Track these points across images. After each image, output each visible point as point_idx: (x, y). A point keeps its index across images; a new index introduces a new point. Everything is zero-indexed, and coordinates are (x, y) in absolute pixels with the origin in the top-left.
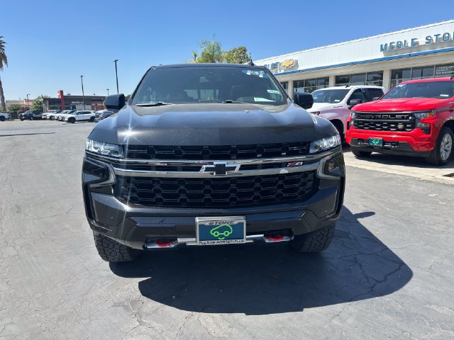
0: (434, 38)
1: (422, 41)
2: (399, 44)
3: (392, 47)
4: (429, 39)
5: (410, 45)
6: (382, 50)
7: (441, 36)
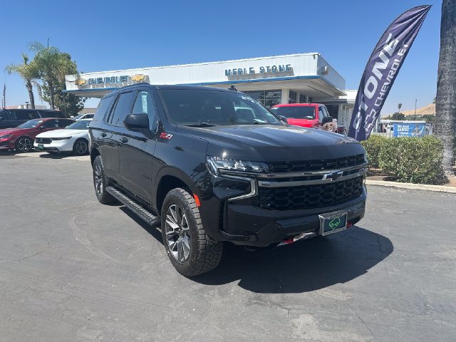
0: (266, 69)
1: (257, 71)
2: (240, 71)
3: (235, 73)
4: (262, 70)
5: (248, 73)
6: (226, 74)
7: (271, 68)
